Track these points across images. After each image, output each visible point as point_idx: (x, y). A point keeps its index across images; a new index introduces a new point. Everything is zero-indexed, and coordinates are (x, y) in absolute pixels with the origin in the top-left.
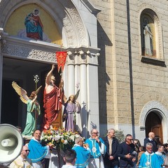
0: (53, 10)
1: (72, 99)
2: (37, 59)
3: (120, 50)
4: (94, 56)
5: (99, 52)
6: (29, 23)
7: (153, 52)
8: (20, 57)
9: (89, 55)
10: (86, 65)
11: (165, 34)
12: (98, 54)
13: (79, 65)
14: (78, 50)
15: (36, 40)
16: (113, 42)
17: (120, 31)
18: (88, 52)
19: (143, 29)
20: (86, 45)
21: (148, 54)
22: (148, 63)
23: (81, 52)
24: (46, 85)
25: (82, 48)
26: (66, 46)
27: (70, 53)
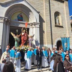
0: (26, 13)
4: (38, 25)
8: (15, 26)
13: (34, 28)
14: (33, 23)
23: (34, 24)
27: (31, 24)
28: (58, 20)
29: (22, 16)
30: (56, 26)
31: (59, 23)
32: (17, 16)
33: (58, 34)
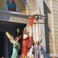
1: (37, 43)
2: (14, 21)
3: (55, 16)
4: (42, 19)
5: (45, 17)
6: (9, 3)
8: (5, 20)
9: (40, 18)
10: (39, 23)
12: (44, 18)
13: (35, 24)
14: (34, 16)
15: (13, 11)
16: (52, 11)
17: (55, 5)
18: (39, 17)
20: (38, 13)
23: (36, 17)
24: (24, 34)
25: (36, 15)
26: (28, 14)
29: (14, 3)
32: (6, 2)
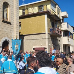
7: (7, 19)
11: (12, 12)
19: (3, 9)
21: (5, 19)
22: (5, 23)
28: (6, 14)
30: (4, 21)
31: (7, 18)
33: (5, 32)
